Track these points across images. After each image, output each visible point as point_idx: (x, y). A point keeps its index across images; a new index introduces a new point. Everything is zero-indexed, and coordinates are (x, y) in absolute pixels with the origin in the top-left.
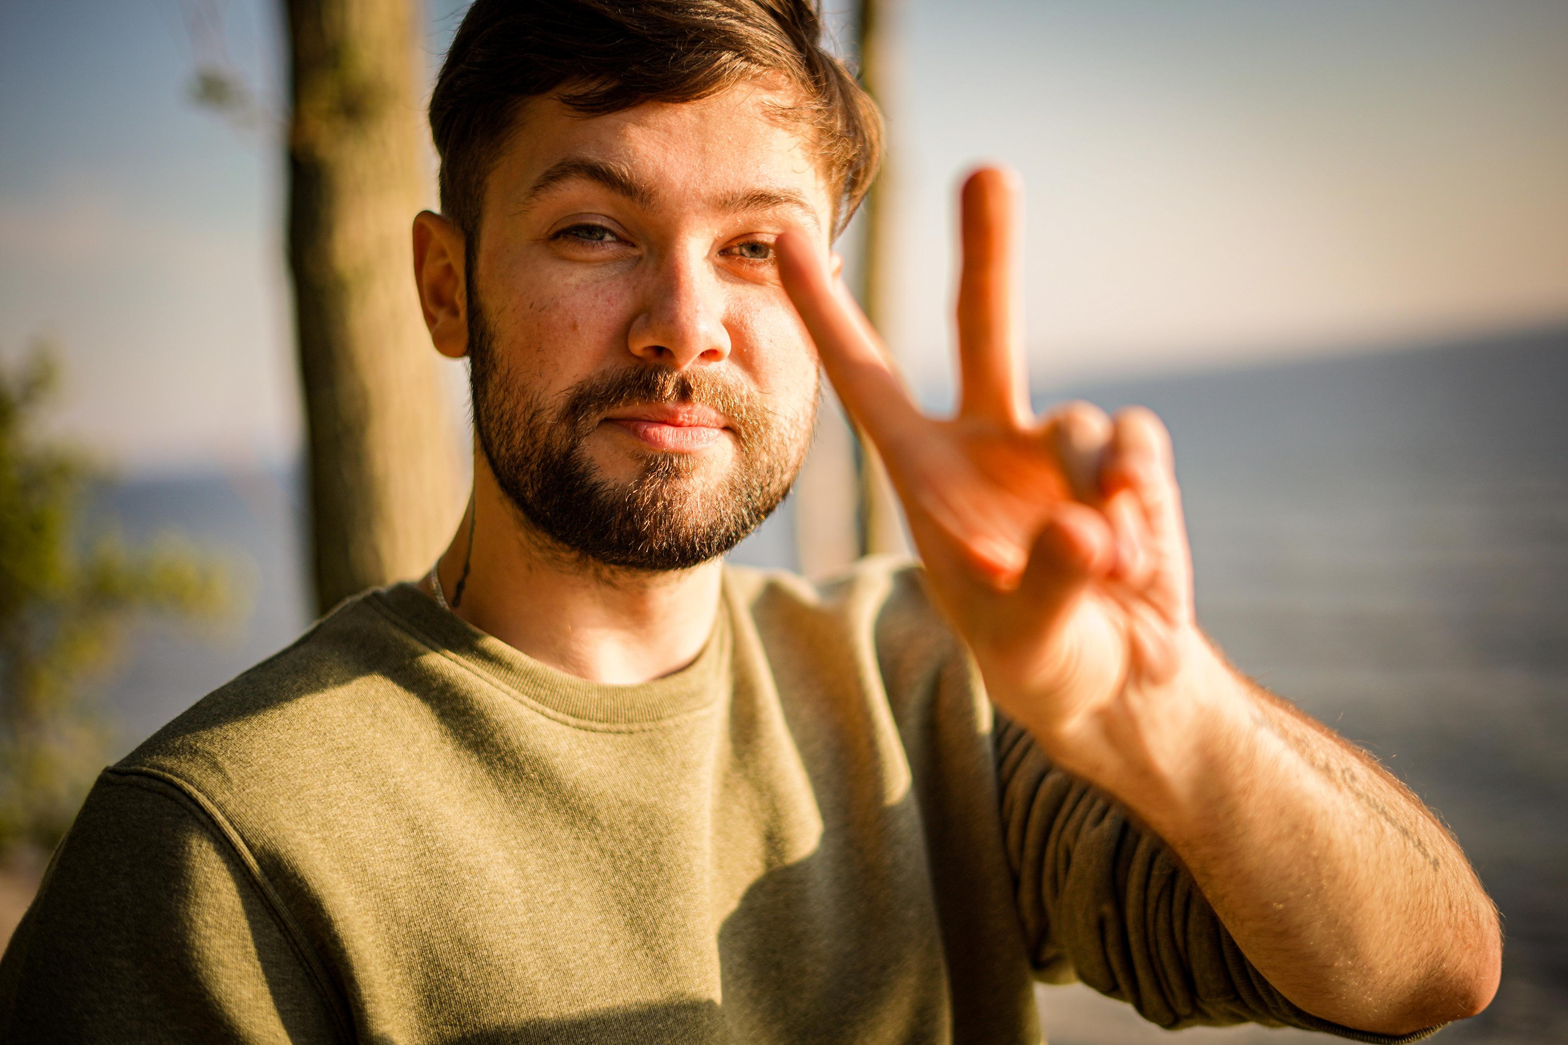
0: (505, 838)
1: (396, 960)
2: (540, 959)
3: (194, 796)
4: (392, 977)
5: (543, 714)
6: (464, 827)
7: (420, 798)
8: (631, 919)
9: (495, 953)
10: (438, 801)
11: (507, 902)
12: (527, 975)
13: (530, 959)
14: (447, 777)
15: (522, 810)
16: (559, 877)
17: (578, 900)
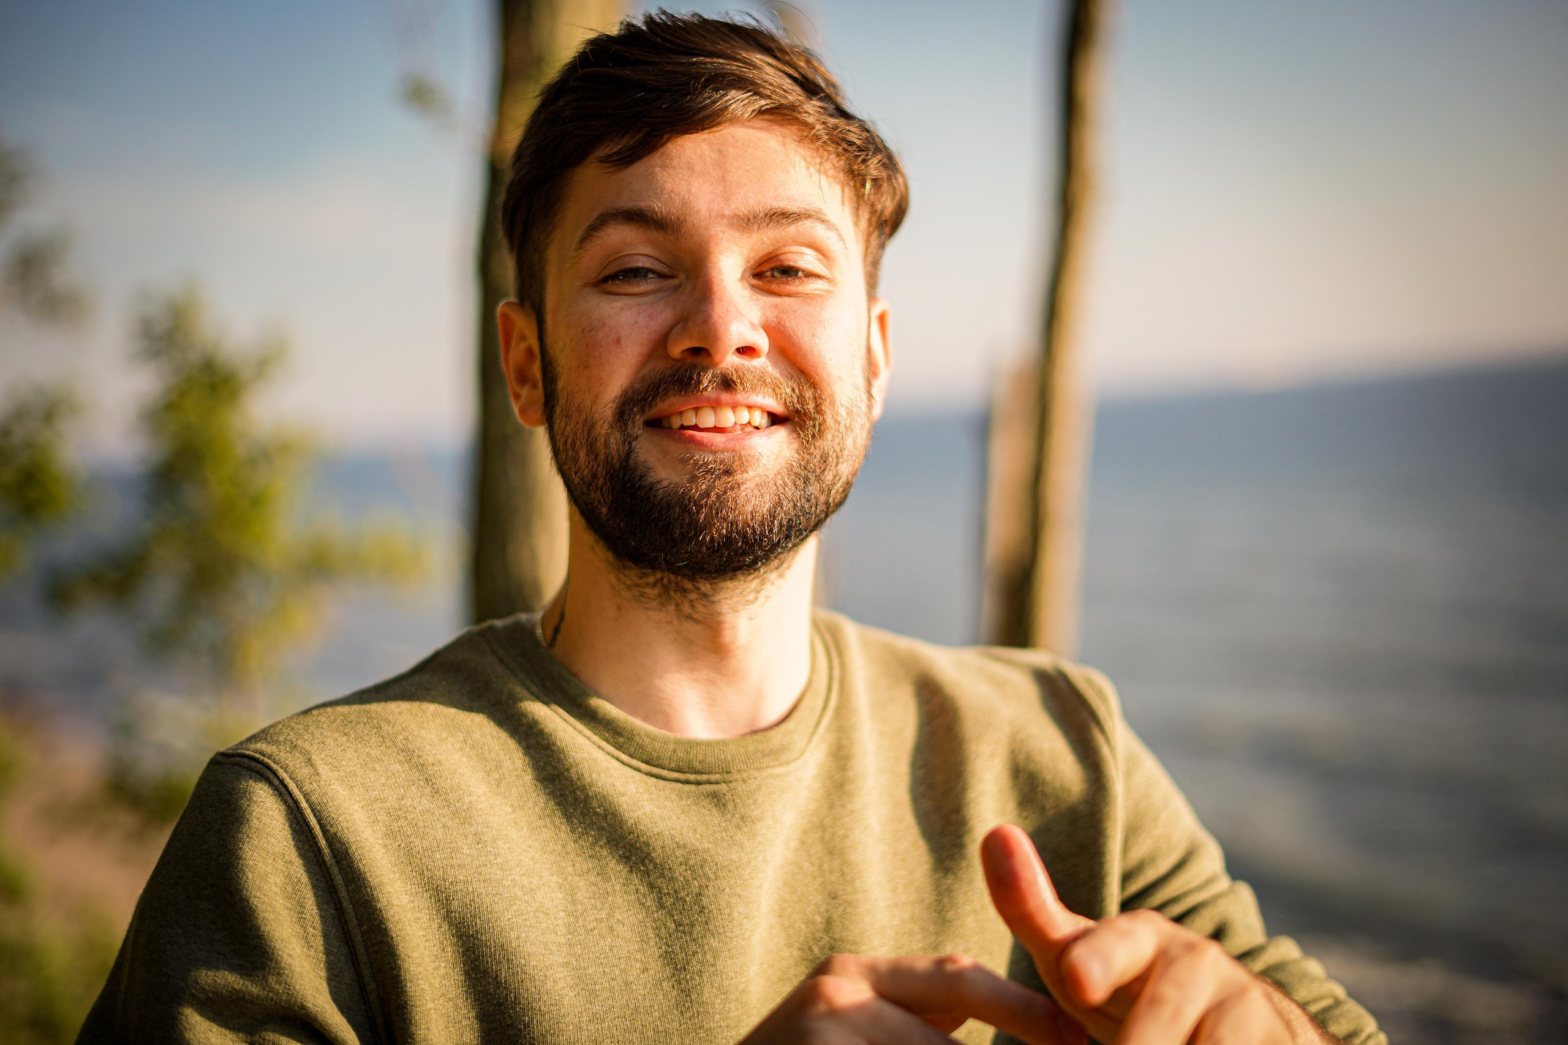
0: (563, 864)
1: (443, 955)
2: (570, 977)
3: (286, 782)
4: (436, 969)
5: (618, 759)
6: (525, 851)
7: (490, 818)
8: (666, 952)
9: (532, 964)
10: (506, 824)
11: (550, 922)
12: (556, 988)
13: (561, 975)
14: (521, 804)
15: (585, 841)
16: (607, 906)
17: (619, 928)
